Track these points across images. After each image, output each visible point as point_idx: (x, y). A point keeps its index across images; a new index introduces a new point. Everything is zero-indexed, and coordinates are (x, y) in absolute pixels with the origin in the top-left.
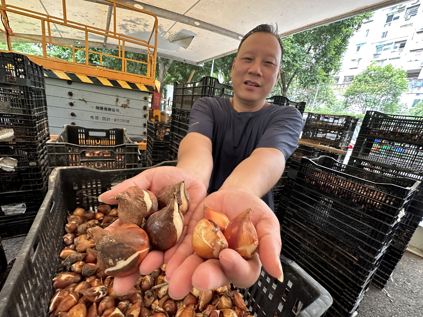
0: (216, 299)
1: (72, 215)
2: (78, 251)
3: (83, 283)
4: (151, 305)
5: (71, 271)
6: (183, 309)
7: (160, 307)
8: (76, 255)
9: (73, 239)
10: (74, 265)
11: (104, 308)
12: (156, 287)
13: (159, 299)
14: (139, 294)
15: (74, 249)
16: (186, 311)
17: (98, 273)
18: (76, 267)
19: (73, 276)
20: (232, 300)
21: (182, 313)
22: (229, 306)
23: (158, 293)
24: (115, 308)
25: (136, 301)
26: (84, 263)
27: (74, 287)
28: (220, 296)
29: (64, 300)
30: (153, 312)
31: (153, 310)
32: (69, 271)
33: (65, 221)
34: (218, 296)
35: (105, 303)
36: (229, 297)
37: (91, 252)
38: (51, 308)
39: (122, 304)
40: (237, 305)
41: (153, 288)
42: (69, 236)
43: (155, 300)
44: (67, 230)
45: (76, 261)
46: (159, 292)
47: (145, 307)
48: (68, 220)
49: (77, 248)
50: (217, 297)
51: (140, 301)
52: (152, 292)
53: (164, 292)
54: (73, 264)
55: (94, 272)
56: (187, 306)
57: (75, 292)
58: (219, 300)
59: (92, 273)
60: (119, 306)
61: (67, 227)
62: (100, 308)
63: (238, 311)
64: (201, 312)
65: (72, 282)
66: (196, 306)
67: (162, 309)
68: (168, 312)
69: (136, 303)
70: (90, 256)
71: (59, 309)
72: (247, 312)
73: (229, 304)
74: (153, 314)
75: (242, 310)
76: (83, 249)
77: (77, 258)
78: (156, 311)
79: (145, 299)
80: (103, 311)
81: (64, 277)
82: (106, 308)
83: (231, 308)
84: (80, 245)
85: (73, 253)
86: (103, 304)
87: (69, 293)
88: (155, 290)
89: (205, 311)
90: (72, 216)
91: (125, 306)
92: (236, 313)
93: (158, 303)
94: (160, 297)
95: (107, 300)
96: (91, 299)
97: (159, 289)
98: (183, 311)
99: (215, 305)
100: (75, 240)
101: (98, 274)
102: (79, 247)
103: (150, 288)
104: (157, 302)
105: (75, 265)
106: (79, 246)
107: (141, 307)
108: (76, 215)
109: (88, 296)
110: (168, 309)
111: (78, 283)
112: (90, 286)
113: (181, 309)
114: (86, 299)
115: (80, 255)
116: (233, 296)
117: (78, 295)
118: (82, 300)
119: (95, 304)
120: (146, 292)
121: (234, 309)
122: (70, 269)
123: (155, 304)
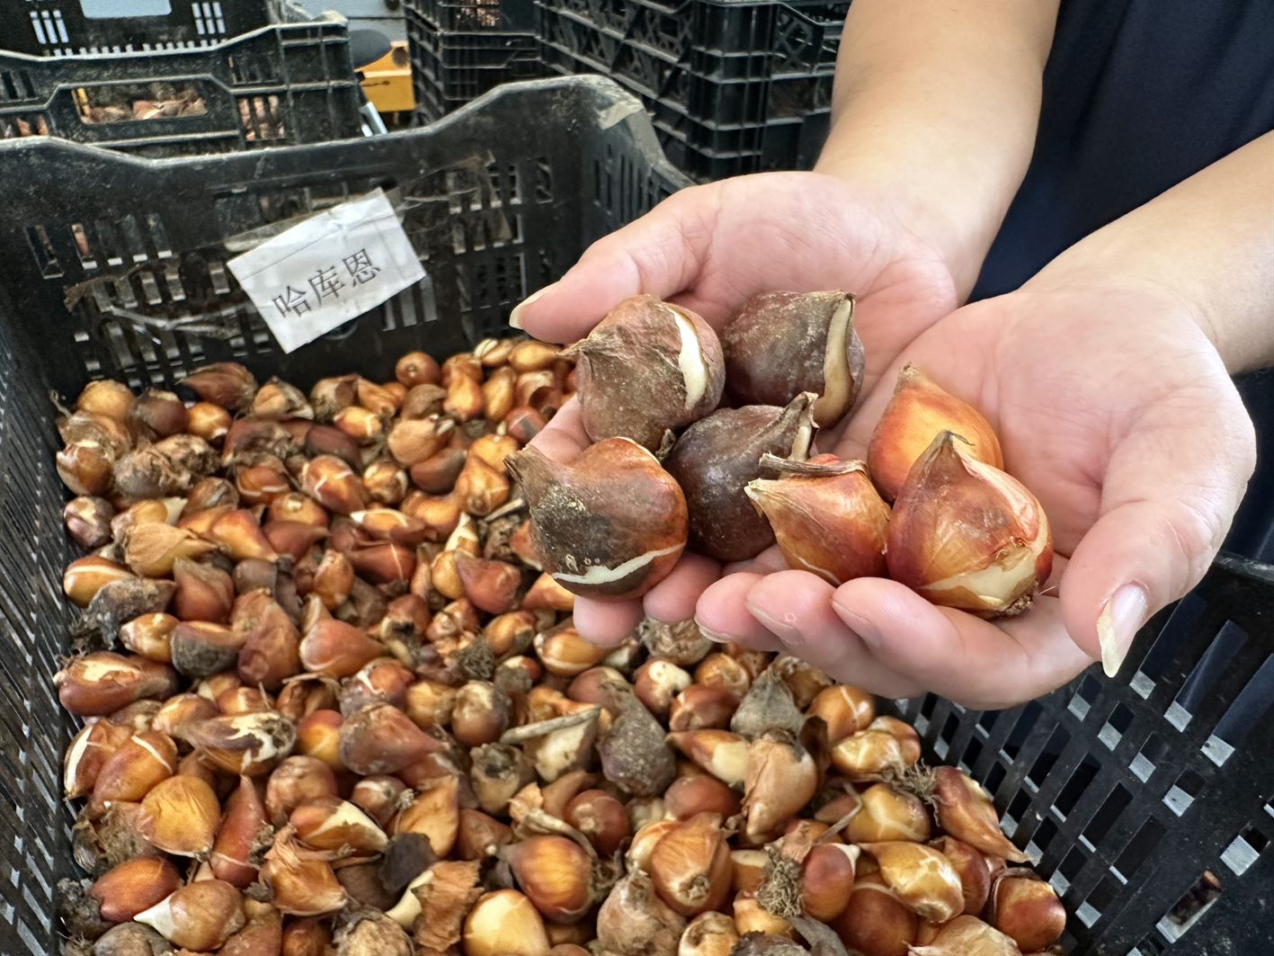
0: (834, 798)
1: (73, 412)
2: (135, 568)
3: (181, 698)
4: (508, 806)
5: (122, 651)
6: (664, 827)
7: (547, 813)
8: (132, 588)
9: (105, 519)
10: (129, 628)
11: (289, 797)
12: (522, 732)
13: (542, 783)
14: (446, 755)
15: (119, 562)
16: (678, 836)
17: (246, 663)
18: (141, 634)
19: (136, 672)
20: (929, 809)
21: (658, 844)
22: (910, 832)
23: (535, 758)
24: (339, 804)
25: (436, 781)
26: (171, 619)
27: (151, 714)
28: (863, 788)
29: (117, 758)
30: (518, 831)
31: (517, 823)
32: (114, 651)
33: (53, 442)
34: (849, 788)
35: (290, 781)
36: (912, 791)
37: (197, 578)
38: (71, 782)
39: (367, 790)
40: (953, 830)
41: (508, 735)
42: (83, 506)
43: (522, 785)
44: (68, 479)
45: (134, 609)
46: (540, 754)
47: (480, 809)
48: (64, 437)
49: (128, 559)
50: (843, 791)
51: (451, 783)
52: (510, 754)
53: (566, 756)
54: (125, 621)
55: (224, 658)
56: (685, 817)
57: (158, 732)
58: (854, 805)
59: (218, 665)
60: (357, 797)
61: (65, 468)
62: (272, 798)
63: (964, 859)
64: (758, 848)
65: (138, 692)
66: (732, 821)
67: (558, 824)
68: (593, 837)
69: (433, 790)
70: (195, 593)
71: (102, 789)
72: (1011, 864)
73: (909, 823)
74: (520, 840)
75: (983, 853)
76: (155, 559)
77: (136, 598)
78: (534, 827)
79: (476, 779)
80: (289, 811)
81: (96, 670)
82: (300, 801)
83: (924, 843)
84: (140, 546)
85: (113, 578)
86: (282, 784)
87: (132, 734)
88: (519, 745)
89: (779, 843)
90: (76, 419)
91: (384, 797)
92: (953, 863)
93: (539, 800)
94: (548, 774)
95: (297, 771)
96: (227, 762)
97: (539, 740)
98: (665, 837)
99: (830, 824)
100: (117, 525)
101: (247, 670)
102: (139, 553)
103: (493, 734)
104: (532, 792)
105: (136, 629)
106: (133, 548)
107: (460, 808)
108: (92, 414)
109: (212, 748)
110: (589, 825)
111: (162, 697)
112: (215, 710)
113: (656, 830)
114: (206, 760)
115: (150, 587)
116: (937, 791)
117: (172, 743)
118: (190, 764)
119: (245, 781)
120: (476, 752)
121: (941, 848)
122: (118, 641)
123: (523, 800)
